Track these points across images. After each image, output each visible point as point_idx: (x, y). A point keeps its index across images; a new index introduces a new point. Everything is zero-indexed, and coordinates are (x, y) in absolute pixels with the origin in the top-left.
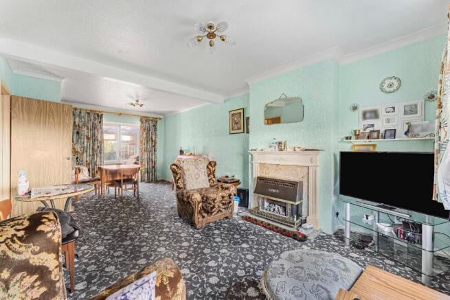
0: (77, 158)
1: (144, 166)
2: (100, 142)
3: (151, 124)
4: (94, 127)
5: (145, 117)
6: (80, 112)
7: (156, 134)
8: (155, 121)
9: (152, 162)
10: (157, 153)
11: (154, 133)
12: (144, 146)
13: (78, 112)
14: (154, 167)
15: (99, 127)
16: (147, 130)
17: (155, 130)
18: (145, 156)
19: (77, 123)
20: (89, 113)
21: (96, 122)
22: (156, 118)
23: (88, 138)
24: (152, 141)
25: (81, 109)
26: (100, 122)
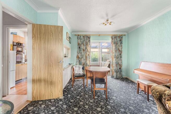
0: (79, 61)
1: (114, 68)
2: (89, 52)
3: (118, 39)
4: (87, 44)
5: (114, 35)
6: (80, 37)
7: (121, 46)
8: (121, 37)
9: (119, 65)
10: (123, 59)
11: (120, 45)
12: (113, 54)
13: (79, 36)
14: (120, 68)
15: (88, 44)
16: (116, 43)
17: (121, 43)
18: (114, 61)
19: (79, 43)
20: (84, 37)
21: (88, 41)
22: (122, 35)
23: (84, 50)
24: (119, 51)
25: (80, 35)
26: (89, 41)
